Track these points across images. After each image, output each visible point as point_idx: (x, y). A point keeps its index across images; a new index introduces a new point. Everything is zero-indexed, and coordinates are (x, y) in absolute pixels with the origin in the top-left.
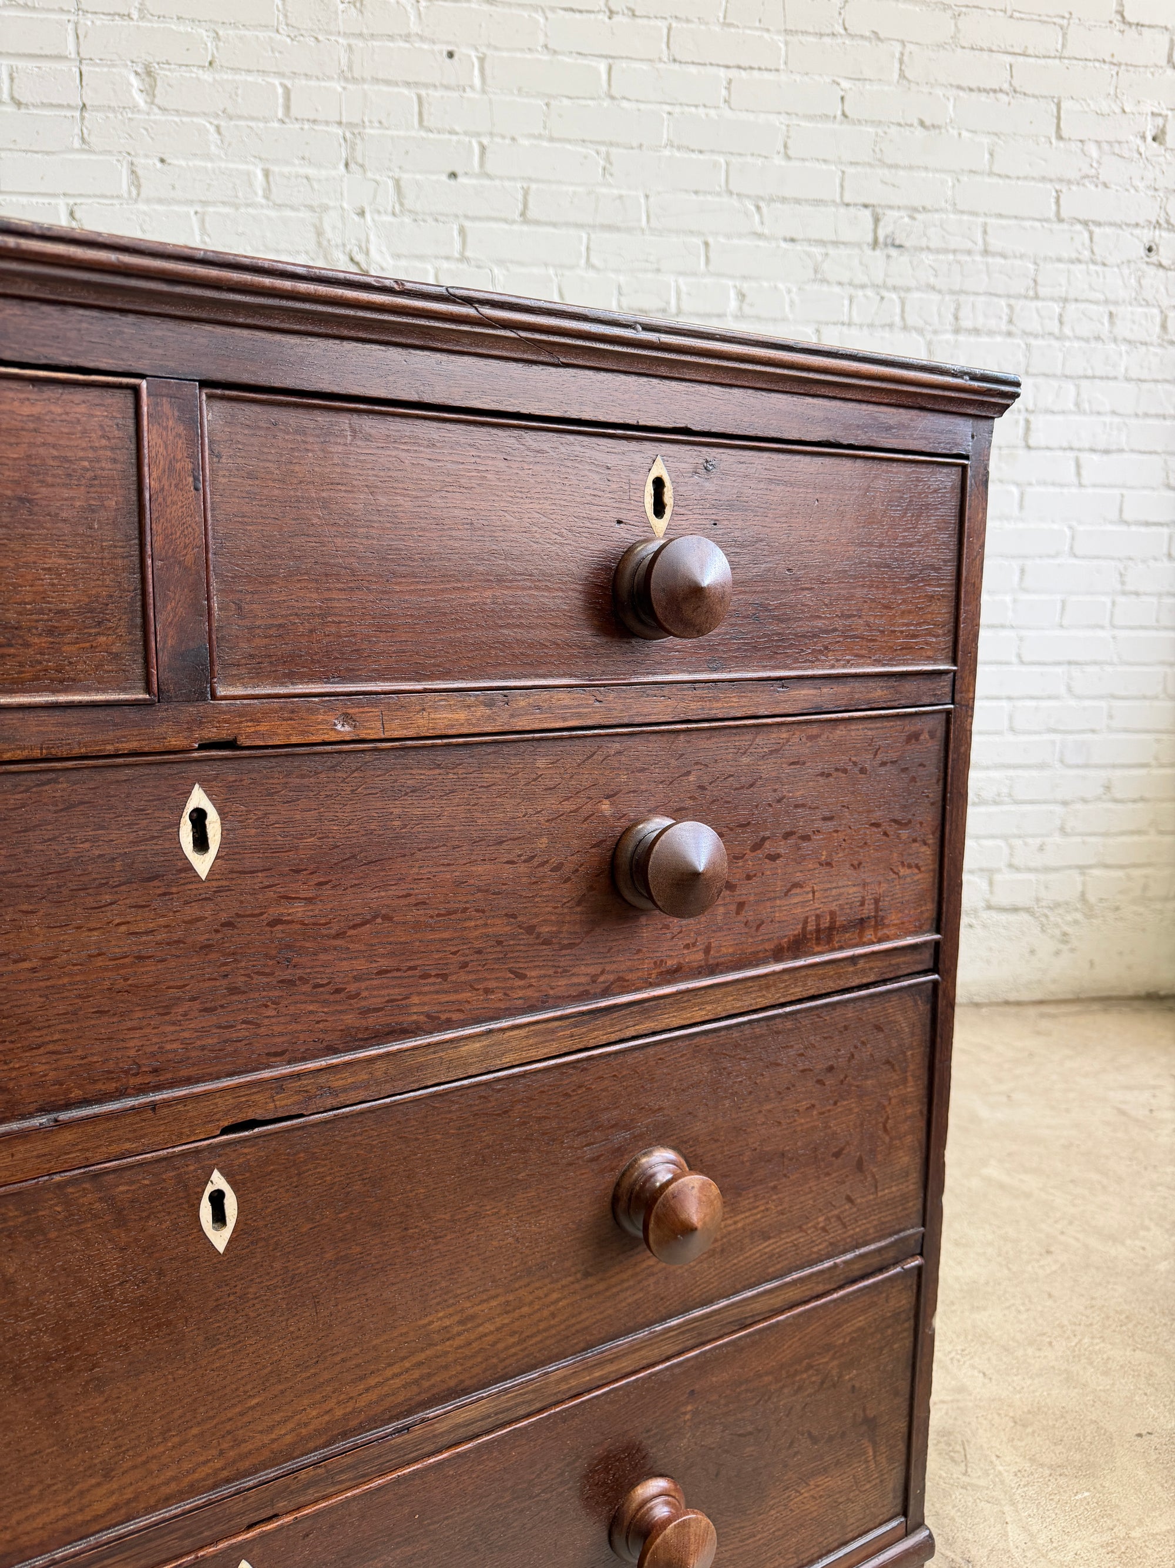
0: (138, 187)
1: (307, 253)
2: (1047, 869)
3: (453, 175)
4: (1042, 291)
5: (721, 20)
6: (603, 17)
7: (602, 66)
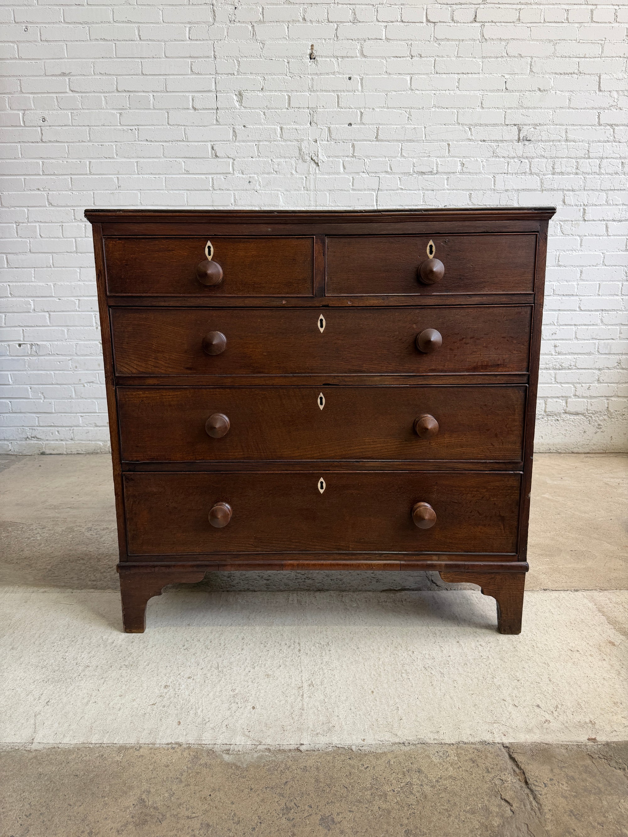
0: (236, 137)
1: (295, 157)
2: (591, 397)
3: (350, 124)
4: (591, 155)
5: (456, 55)
6: (409, 59)
7: (408, 78)
